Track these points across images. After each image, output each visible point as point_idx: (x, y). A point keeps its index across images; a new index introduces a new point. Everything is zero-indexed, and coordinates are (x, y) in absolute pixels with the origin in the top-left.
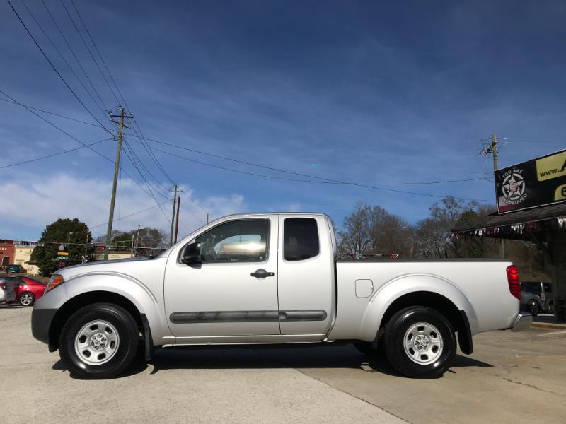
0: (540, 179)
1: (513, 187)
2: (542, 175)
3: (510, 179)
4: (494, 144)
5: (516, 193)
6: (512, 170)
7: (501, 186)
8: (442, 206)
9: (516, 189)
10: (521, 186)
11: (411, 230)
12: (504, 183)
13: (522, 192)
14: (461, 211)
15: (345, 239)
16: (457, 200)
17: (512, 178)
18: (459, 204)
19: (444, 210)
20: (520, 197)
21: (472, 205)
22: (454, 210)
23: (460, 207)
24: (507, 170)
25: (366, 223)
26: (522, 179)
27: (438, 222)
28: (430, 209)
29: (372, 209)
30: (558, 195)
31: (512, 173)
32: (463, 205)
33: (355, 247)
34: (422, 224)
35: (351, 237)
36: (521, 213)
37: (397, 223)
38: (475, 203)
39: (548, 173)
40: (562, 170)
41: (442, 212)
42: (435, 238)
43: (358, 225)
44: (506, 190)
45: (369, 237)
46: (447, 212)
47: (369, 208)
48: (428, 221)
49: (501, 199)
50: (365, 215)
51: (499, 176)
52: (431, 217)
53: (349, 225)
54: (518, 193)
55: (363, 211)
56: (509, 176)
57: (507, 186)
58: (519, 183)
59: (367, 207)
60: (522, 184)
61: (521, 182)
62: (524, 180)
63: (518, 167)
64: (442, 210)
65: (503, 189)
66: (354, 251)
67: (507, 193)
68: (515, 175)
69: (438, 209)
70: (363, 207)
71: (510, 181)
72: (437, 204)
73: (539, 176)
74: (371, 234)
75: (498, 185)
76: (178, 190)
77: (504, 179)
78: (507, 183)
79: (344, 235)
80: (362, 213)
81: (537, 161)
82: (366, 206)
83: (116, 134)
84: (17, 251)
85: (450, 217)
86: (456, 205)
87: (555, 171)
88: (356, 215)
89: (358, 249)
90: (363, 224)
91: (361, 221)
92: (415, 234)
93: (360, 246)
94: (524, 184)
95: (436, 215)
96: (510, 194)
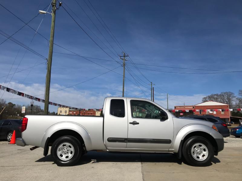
76: (152, 84)
79: (239, 99)
83: (122, 63)
84: (97, 113)
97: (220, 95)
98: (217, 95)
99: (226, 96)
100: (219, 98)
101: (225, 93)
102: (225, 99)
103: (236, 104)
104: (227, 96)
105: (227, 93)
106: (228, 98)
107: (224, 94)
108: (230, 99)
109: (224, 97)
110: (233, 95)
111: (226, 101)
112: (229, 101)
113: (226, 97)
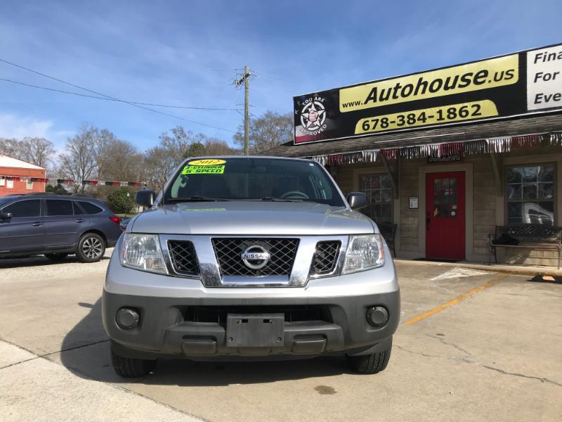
0: (343, 110)
1: (312, 117)
2: (345, 106)
3: (310, 107)
4: (247, 75)
5: (315, 123)
6: (313, 99)
7: (300, 114)
8: (171, 135)
9: (315, 118)
10: (321, 116)
11: (139, 158)
12: (303, 111)
13: (322, 123)
14: (189, 143)
15: (67, 163)
16: (186, 131)
17: (313, 106)
18: (187, 135)
19: (174, 140)
20: (319, 128)
21: (199, 137)
22: (183, 140)
23: (188, 138)
24: (308, 97)
25: (92, 147)
26: (323, 108)
27: (167, 152)
28: (160, 138)
29: (99, 132)
30: (359, 129)
31: (313, 101)
32: (192, 137)
33: (79, 173)
34: (151, 153)
35: (75, 161)
36: (319, 146)
37: (128, 149)
38: (202, 136)
39: (351, 104)
40: (366, 103)
41: (171, 142)
42: (163, 167)
43: (82, 149)
44: (304, 120)
45: (95, 162)
46: (176, 142)
47: (96, 131)
48: (156, 150)
49: (298, 128)
50: (90, 138)
51: (299, 102)
52: (160, 146)
53: (73, 148)
54: (317, 123)
55: (88, 133)
56: (310, 104)
57: (306, 115)
58: (320, 113)
59: (94, 129)
60: (322, 114)
61: (322, 111)
62: (326, 110)
63: (321, 94)
64: (171, 140)
65: (302, 117)
66: (76, 176)
67: (306, 123)
68: (316, 103)
69: (167, 139)
70: (88, 129)
71: (310, 109)
72: (167, 133)
73: (341, 106)
74: (96, 159)
75: (296, 113)
77: (304, 106)
78: (307, 111)
79: (65, 159)
80: (88, 135)
81: (341, 91)
82: (92, 128)
85: (179, 148)
86: (185, 136)
87: (358, 103)
88: (81, 137)
89: (81, 174)
90: (89, 148)
91: (86, 143)
92: (143, 162)
93: (83, 171)
94: (325, 114)
95: (165, 144)
96: (309, 123)
97: (21, 143)
98: (13, 142)
99: (34, 146)
100: (16, 150)
101: (33, 140)
102: (32, 156)
103: (55, 168)
104: (36, 147)
105: (38, 140)
106: (38, 152)
107: (31, 142)
108: (44, 155)
109: (29, 148)
110: (50, 148)
111: (34, 160)
112: (41, 160)
113: (33, 150)
